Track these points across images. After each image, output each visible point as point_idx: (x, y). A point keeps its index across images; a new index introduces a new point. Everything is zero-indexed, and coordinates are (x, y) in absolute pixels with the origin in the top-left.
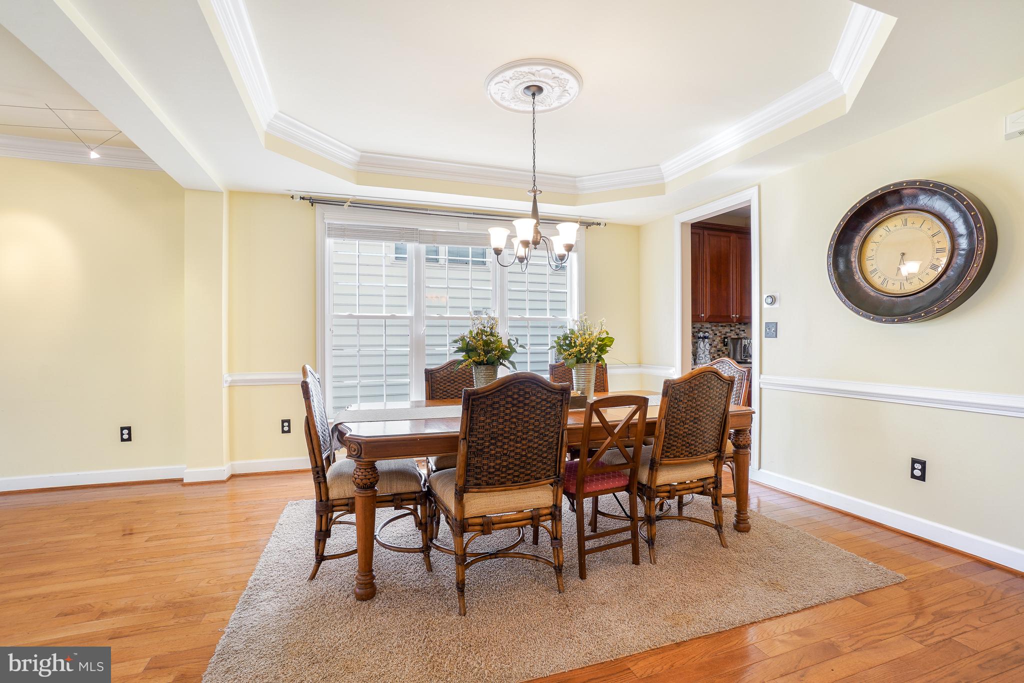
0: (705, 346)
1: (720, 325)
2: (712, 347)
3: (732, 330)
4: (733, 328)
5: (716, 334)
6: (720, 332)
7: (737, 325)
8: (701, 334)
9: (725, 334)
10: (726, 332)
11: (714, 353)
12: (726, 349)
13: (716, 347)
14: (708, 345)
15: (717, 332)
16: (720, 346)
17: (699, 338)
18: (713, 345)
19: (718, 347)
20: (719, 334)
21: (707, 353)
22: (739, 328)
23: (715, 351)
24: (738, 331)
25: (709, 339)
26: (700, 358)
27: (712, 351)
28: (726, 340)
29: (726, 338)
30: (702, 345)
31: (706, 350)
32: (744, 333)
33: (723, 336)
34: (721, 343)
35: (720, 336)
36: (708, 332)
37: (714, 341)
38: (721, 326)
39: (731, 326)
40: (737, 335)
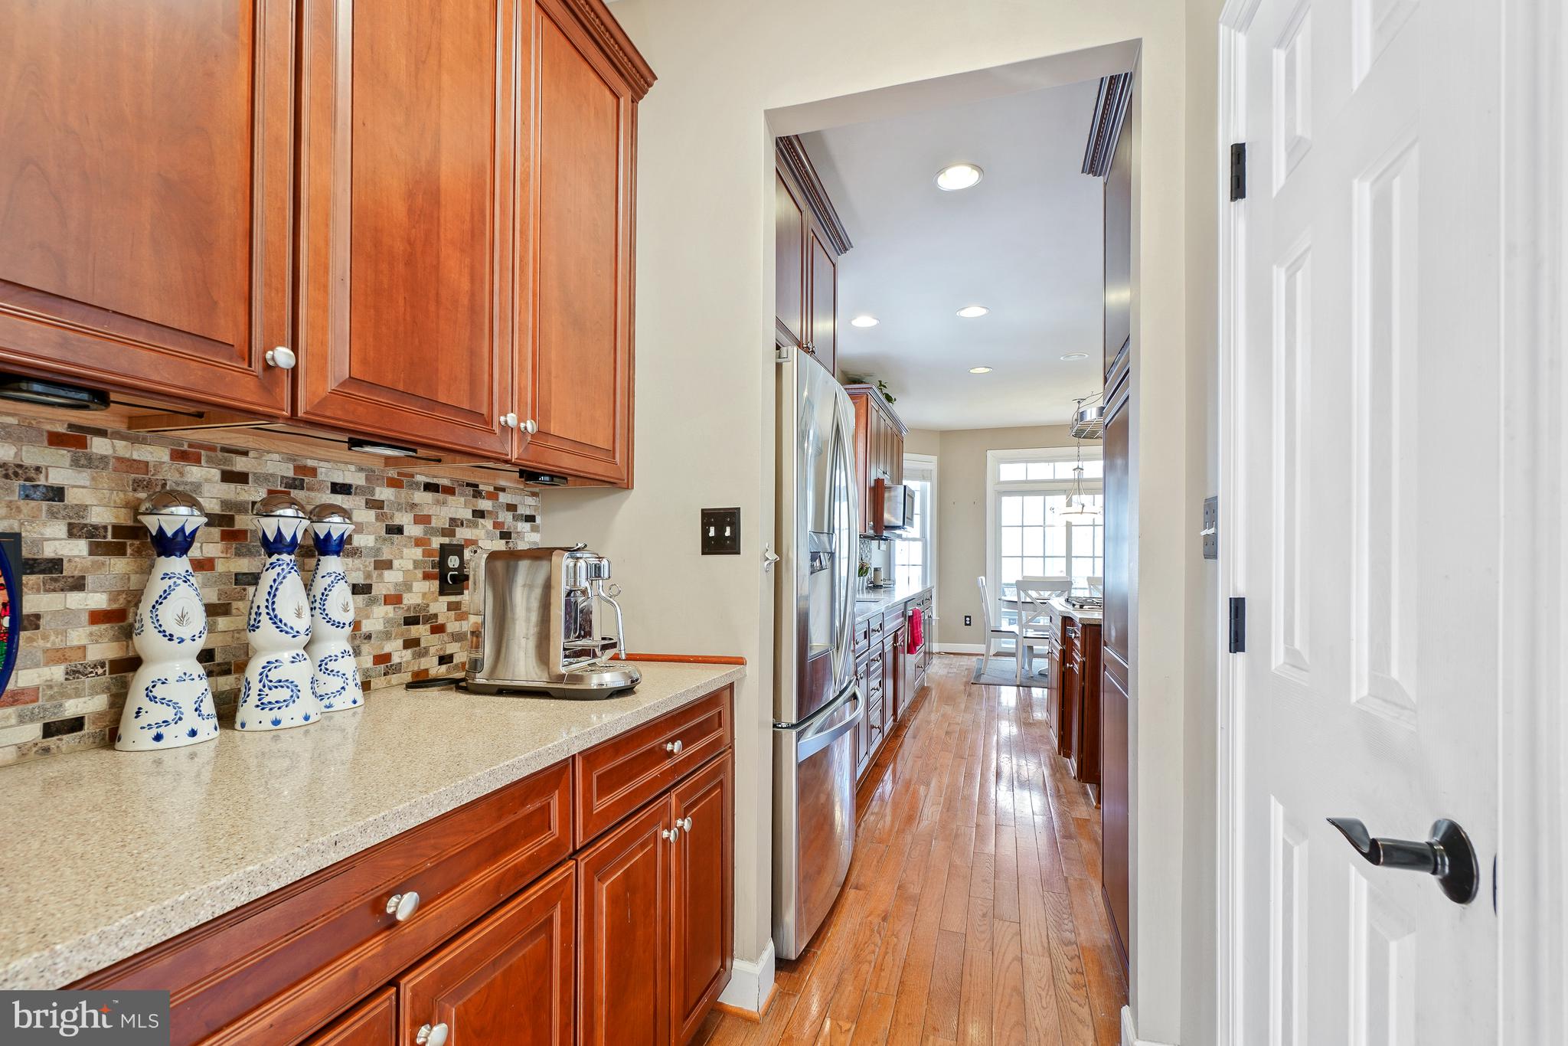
0: (317, 604)
1: (421, 479)
2: (373, 601)
3: (479, 514)
4: (485, 505)
5: (399, 530)
6: (420, 519)
7: (503, 490)
8: (289, 523)
9: (445, 533)
10: (453, 520)
11: (387, 636)
12: (451, 607)
13: (394, 600)
14: (341, 602)
15: (404, 519)
16: (422, 592)
17: (274, 546)
18: (379, 590)
19: (411, 599)
20: (413, 530)
21: (336, 643)
22: (511, 508)
23: (388, 621)
24: (506, 517)
25: (356, 553)
26: (273, 695)
27: (367, 626)
28: (453, 562)
29: (458, 550)
30: (291, 596)
31: (326, 628)
32: (535, 529)
33: (436, 542)
34: (427, 577)
35: (418, 542)
36: (346, 514)
37: (388, 565)
38: (429, 487)
39: (477, 494)
40: (506, 536)
